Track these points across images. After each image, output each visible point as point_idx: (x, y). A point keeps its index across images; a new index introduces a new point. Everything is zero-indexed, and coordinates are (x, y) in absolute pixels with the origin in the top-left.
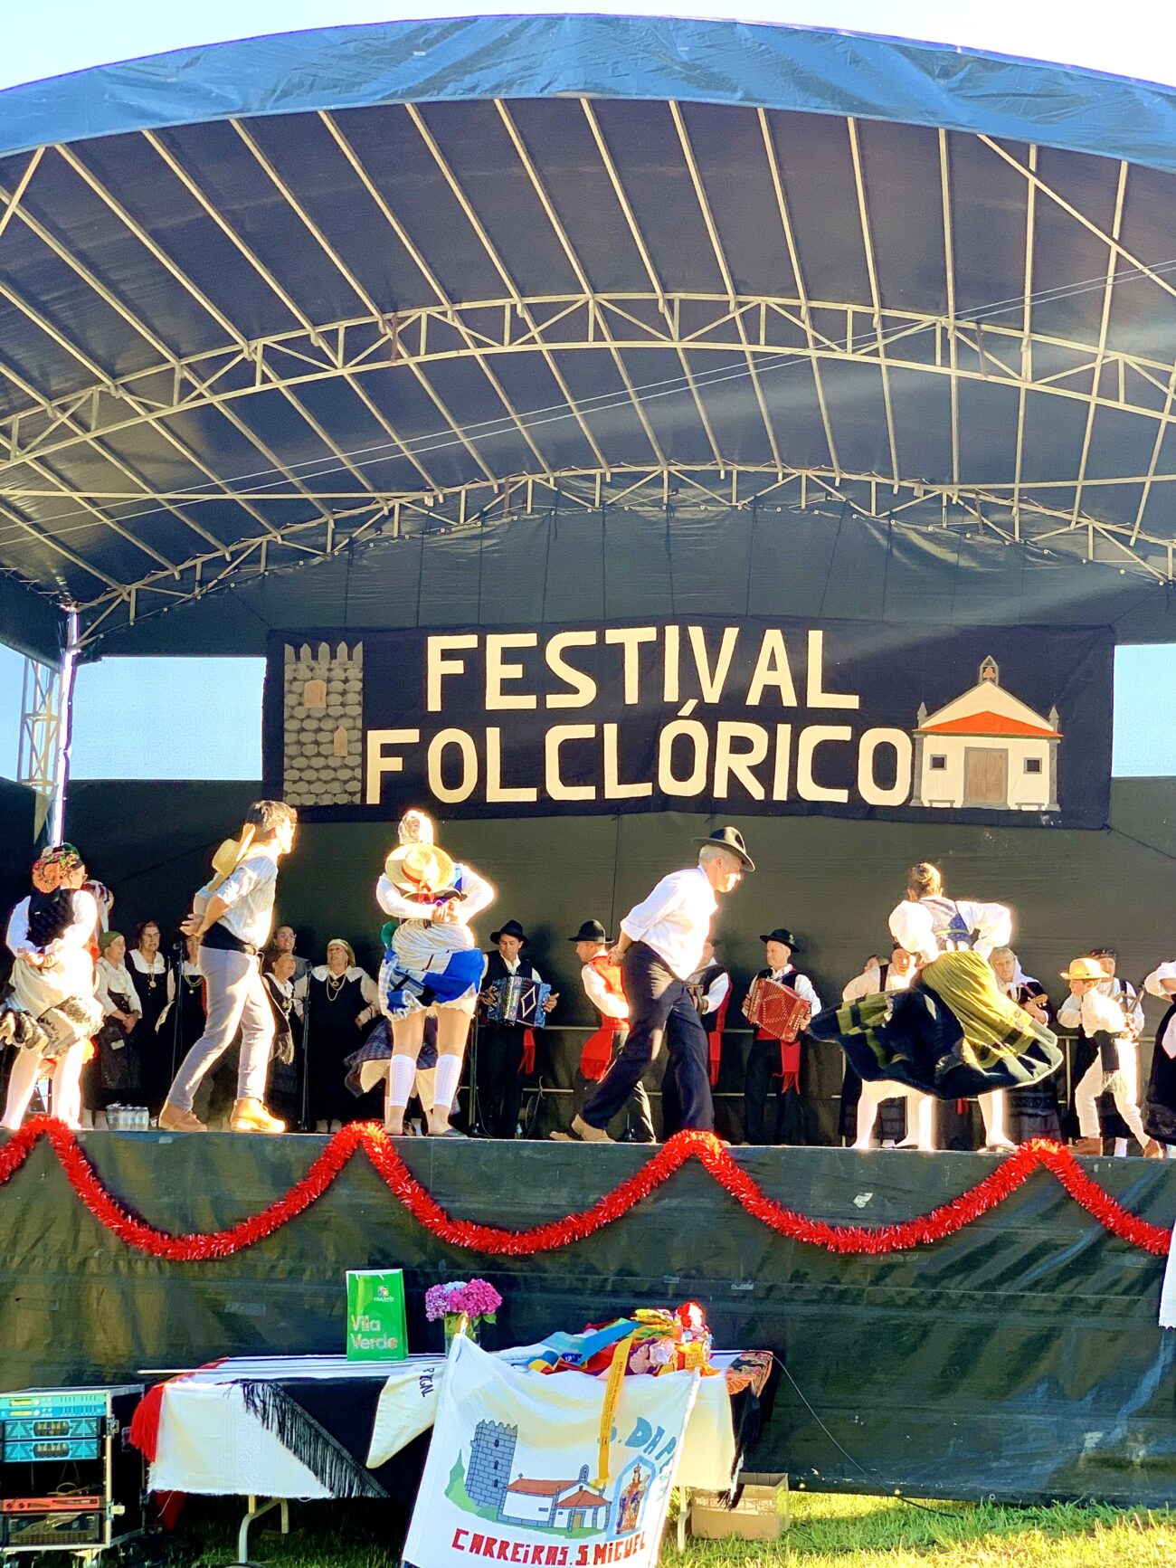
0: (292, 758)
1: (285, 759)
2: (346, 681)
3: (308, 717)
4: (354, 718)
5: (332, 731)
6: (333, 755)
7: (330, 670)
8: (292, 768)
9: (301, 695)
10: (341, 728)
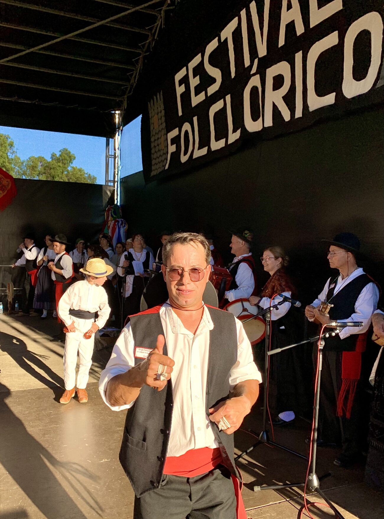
0: (153, 154)
1: (152, 155)
2: (161, 112)
3: (156, 133)
4: (164, 129)
5: (161, 138)
6: (161, 149)
7: (157, 108)
8: (154, 159)
9: (153, 123)
10: (162, 136)
